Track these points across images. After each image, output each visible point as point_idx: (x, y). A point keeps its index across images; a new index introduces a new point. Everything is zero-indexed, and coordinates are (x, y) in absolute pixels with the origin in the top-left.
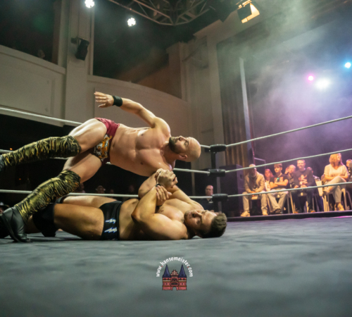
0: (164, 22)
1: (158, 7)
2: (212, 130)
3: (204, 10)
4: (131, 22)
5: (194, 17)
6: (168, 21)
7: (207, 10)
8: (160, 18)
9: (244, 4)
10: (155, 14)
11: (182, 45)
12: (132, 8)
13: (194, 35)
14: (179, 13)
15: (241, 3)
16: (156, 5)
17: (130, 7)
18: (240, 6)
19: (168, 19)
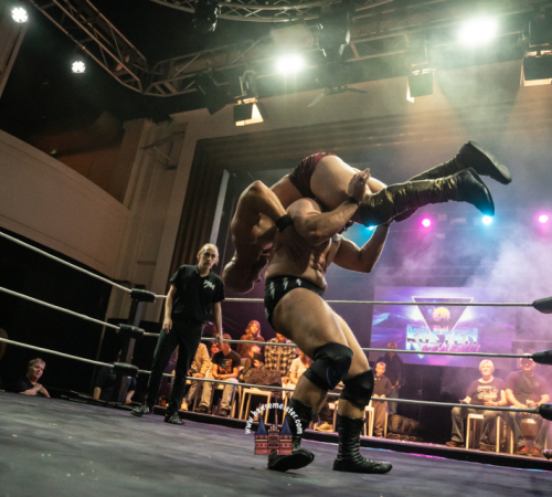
0: (129, 84)
1: (127, 60)
2: (154, 263)
3: (191, 87)
4: (78, 67)
5: (174, 92)
6: (136, 84)
7: (194, 90)
8: (125, 77)
9: (246, 101)
10: (119, 68)
11: (148, 124)
12: (87, 47)
13: (171, 116)
14: (156, 79)
15: (242, 99)
16: (125, 56)
17: (83, 44)
18: (240, 102)
19: (136, 82)
